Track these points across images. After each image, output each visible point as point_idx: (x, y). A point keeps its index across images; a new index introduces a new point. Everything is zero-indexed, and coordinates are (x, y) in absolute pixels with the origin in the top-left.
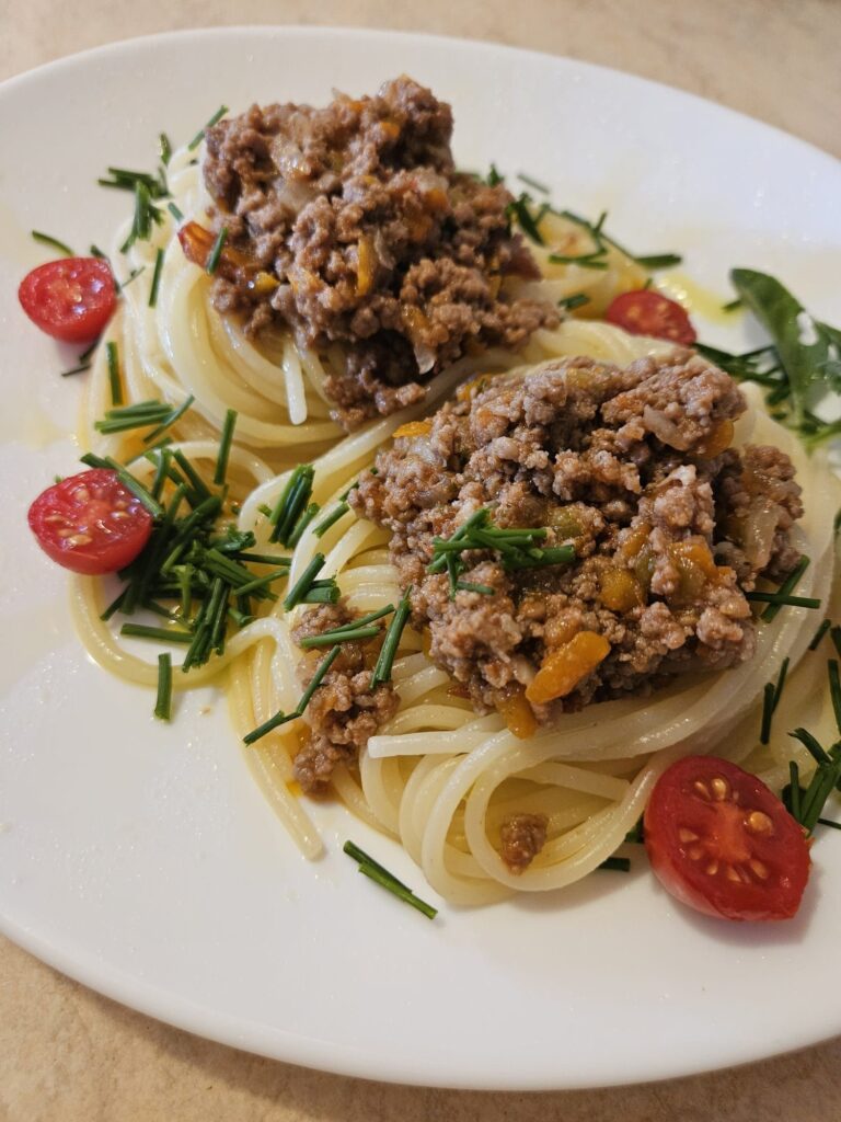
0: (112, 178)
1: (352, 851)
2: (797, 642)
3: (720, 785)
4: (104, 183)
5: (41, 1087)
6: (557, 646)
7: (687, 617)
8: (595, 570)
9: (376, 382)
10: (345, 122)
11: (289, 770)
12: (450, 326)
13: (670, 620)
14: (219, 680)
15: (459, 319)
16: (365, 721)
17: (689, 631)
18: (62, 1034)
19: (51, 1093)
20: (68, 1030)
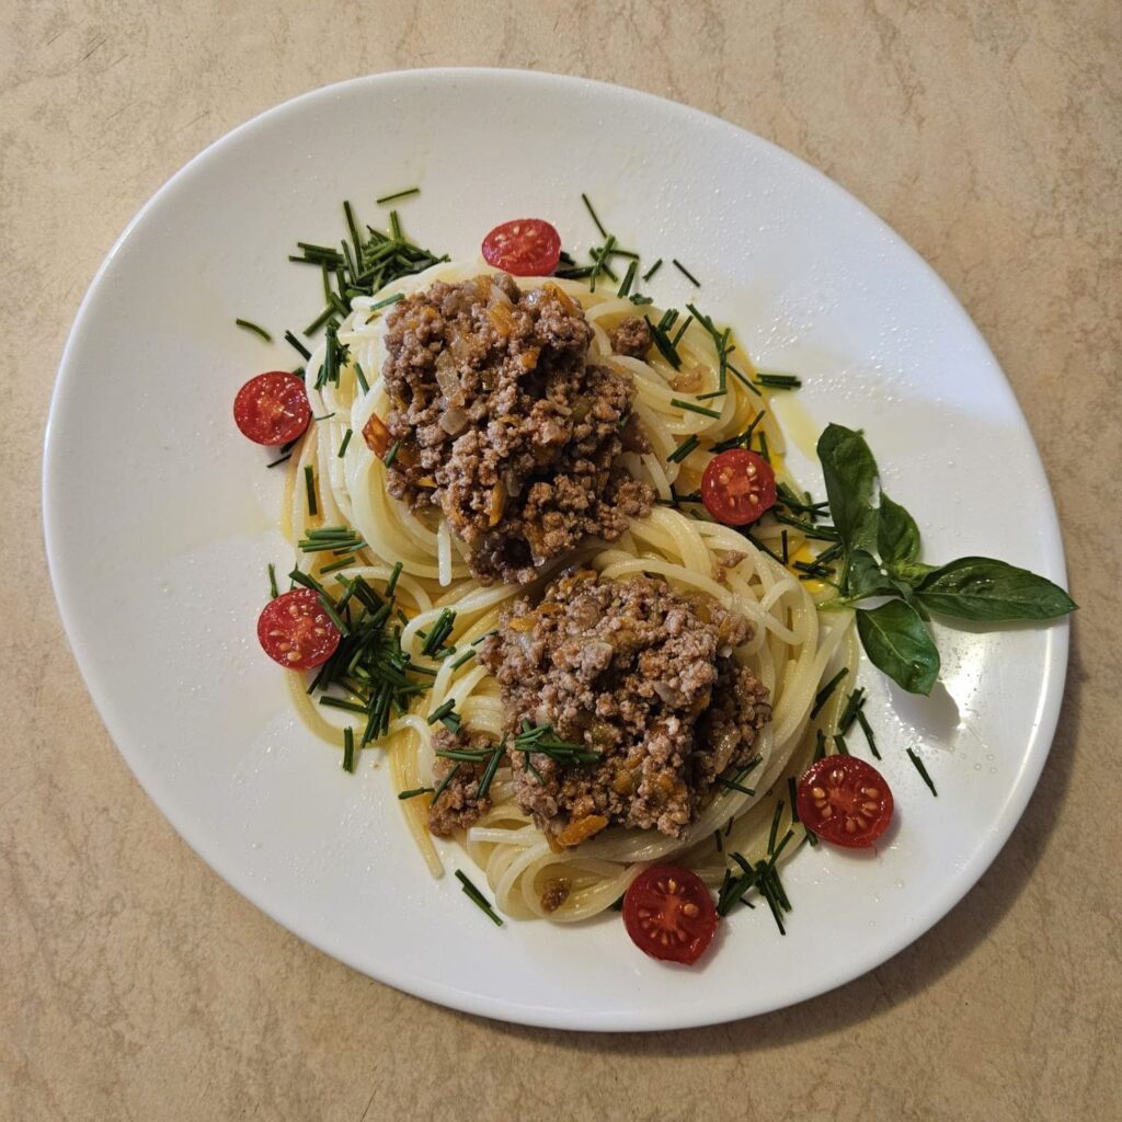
0: (301, 254)
1: (460, 875)
2: (742, 808)
3: (672, 884)
4: (294, 259)
5: (278, 972)
6: (577, 818)
7: (655, 814)
8: (613, 765)
9: (503, 564)
10: (498, 345)
11: (427, 818)
12: (555, 550)
13: (645, 812)
14: (385, 747)
15: (561, 546)
16: (469, 814)
17: (654, 820)
18: (289, 946)
19: (284, 976)
20: (292, 943)
